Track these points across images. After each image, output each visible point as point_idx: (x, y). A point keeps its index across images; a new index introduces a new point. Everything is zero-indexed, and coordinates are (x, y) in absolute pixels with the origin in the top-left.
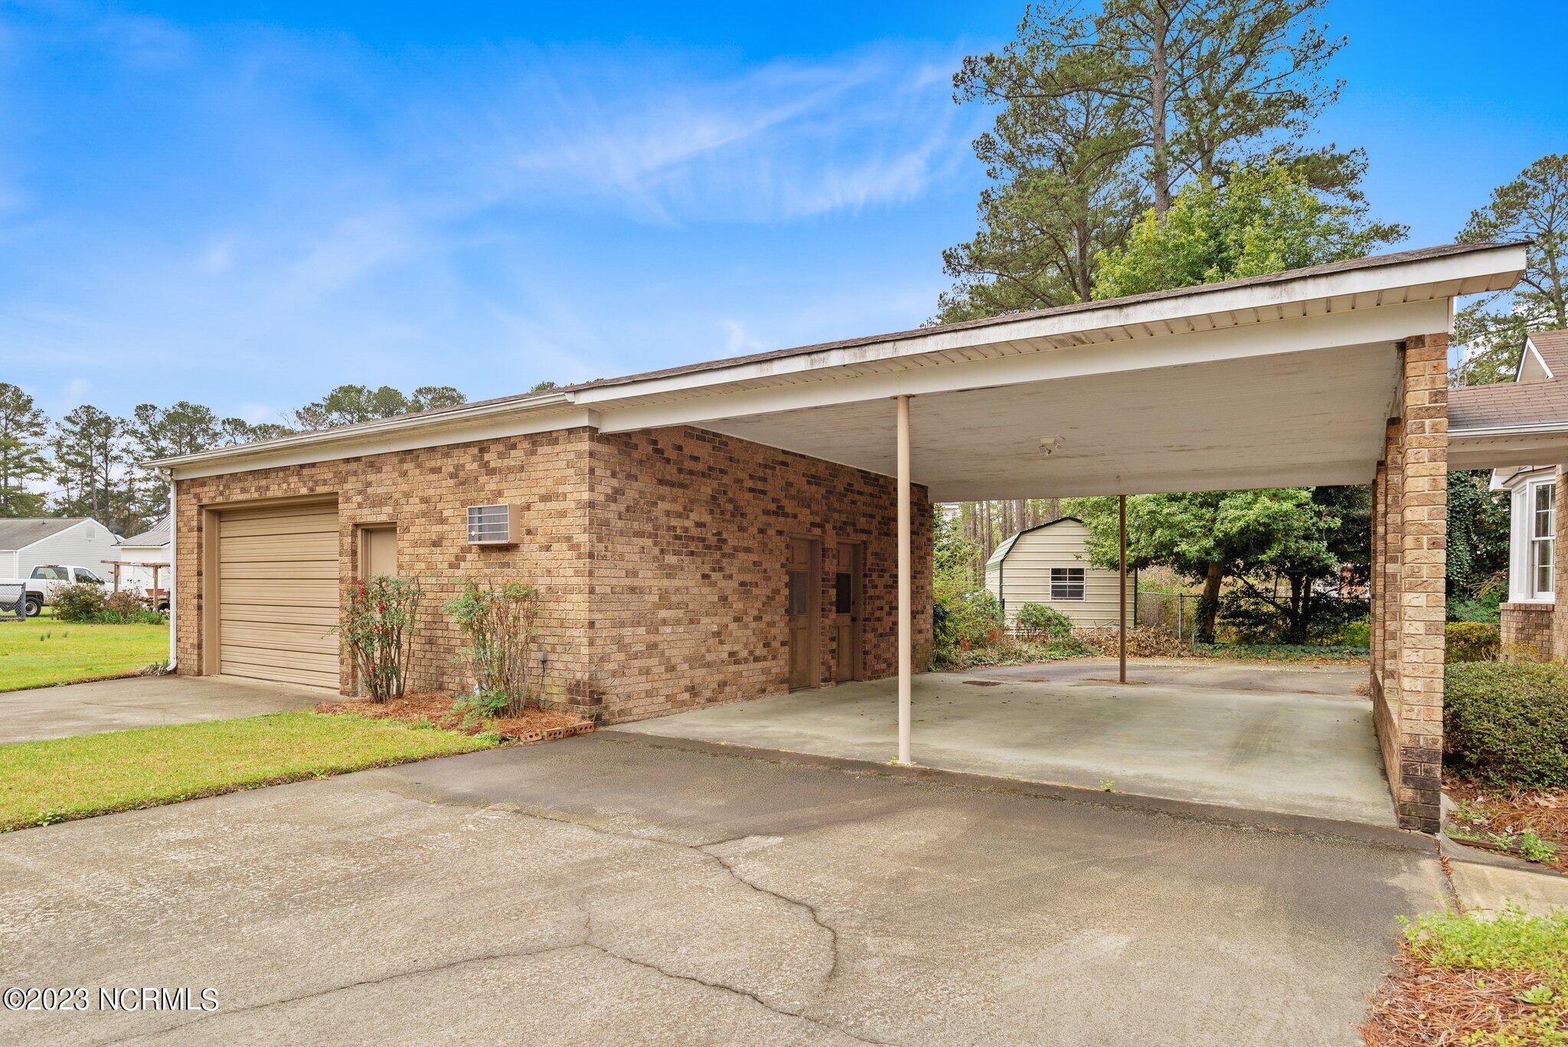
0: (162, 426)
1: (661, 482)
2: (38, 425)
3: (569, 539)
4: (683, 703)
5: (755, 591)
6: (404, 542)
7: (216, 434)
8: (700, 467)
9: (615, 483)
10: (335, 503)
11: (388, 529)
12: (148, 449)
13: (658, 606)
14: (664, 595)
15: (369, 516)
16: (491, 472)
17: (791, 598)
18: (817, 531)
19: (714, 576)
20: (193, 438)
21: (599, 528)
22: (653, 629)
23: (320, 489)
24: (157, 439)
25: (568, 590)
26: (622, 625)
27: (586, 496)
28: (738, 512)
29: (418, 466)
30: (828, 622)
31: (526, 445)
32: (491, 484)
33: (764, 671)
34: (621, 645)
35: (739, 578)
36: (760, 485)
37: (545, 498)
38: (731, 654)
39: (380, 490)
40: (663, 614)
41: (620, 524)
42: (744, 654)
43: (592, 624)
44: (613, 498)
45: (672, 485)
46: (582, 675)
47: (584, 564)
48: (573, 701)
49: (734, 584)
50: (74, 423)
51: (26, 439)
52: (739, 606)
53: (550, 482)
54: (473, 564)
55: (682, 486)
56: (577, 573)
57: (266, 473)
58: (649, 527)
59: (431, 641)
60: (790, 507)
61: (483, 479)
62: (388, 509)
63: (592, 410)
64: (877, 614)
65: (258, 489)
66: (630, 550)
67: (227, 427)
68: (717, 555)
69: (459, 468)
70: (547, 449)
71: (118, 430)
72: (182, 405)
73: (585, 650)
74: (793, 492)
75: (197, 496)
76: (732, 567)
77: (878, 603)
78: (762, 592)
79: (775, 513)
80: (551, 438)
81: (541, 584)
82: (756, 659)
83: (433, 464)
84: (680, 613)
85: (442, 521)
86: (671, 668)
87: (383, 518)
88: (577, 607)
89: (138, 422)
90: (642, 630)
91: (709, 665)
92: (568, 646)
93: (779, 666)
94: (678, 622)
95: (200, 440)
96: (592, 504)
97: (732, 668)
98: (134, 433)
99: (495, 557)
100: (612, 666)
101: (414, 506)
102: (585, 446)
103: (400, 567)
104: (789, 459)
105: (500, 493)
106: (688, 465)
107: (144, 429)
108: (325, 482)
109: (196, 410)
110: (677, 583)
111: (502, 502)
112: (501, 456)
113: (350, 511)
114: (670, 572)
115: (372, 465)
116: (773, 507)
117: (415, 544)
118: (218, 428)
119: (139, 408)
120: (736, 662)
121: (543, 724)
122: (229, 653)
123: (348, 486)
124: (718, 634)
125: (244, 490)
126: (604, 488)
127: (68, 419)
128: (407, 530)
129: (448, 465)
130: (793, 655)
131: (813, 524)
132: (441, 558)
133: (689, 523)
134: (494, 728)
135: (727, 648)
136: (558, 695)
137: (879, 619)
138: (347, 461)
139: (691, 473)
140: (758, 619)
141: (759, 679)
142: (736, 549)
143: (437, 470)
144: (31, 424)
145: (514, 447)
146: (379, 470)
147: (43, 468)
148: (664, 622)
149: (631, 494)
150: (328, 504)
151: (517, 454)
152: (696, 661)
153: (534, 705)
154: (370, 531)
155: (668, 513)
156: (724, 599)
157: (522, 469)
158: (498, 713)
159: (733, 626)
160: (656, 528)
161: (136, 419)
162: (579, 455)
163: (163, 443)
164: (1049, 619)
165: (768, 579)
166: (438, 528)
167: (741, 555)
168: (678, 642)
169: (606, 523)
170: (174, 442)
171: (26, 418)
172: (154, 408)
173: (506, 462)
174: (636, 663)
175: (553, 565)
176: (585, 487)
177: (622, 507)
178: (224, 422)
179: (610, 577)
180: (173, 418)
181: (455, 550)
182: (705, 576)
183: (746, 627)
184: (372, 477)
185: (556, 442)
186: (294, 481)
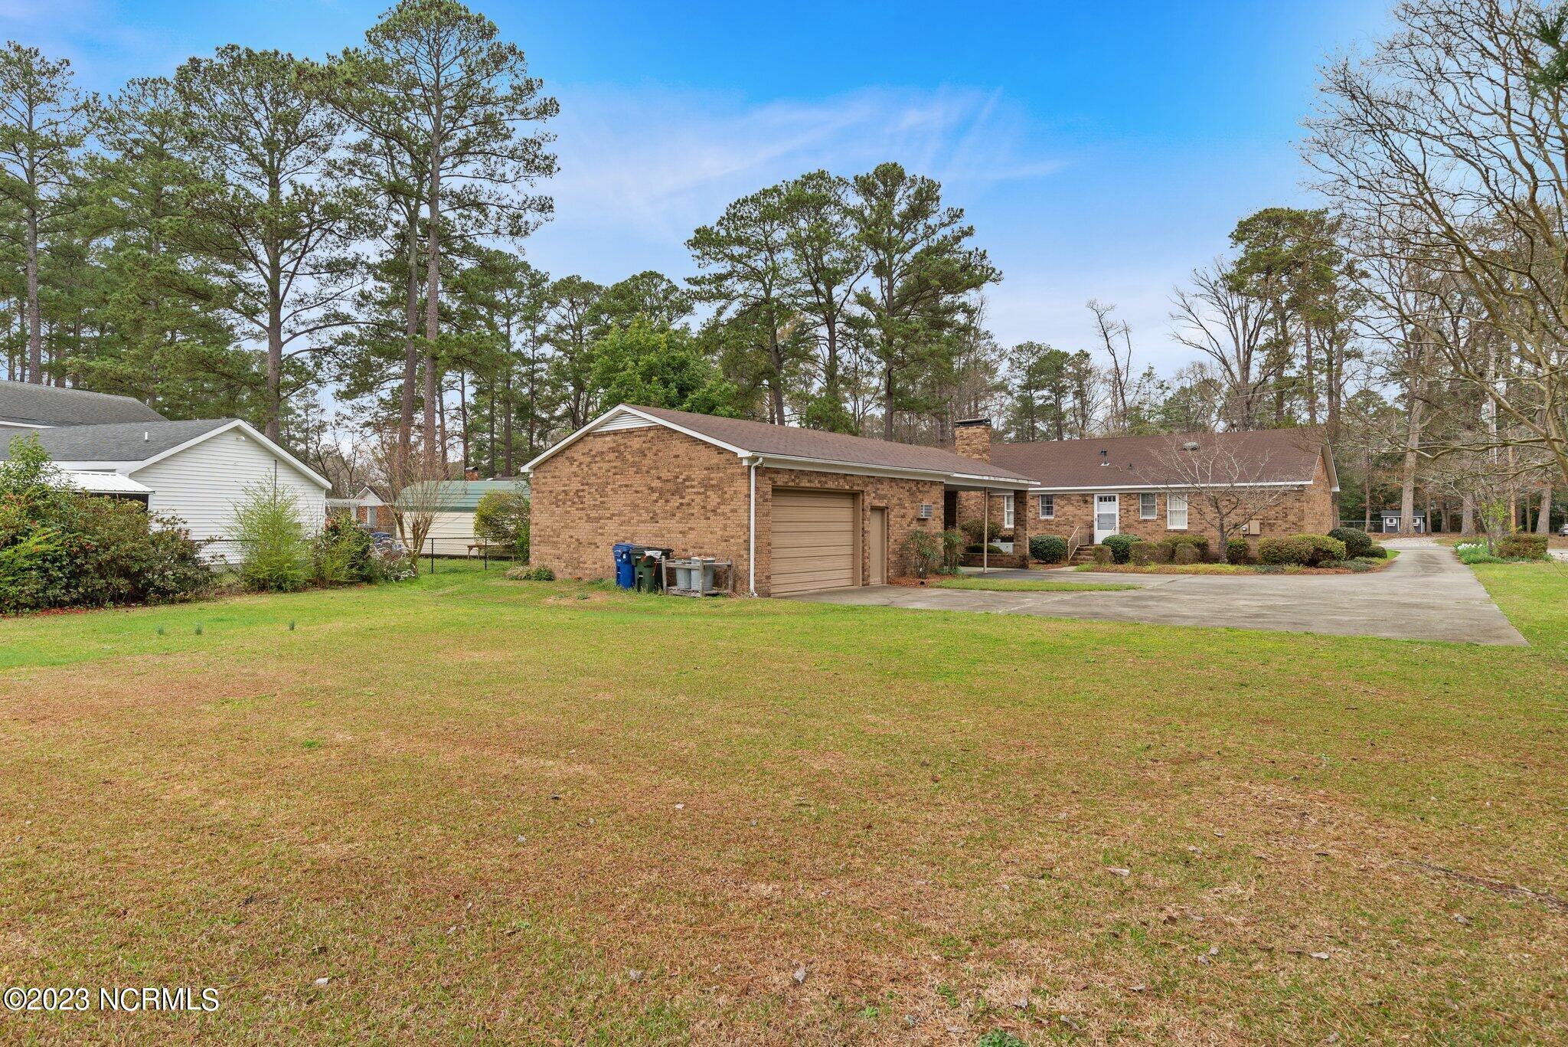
3: (939, 517)
6: (891, 515)
10: (862, 495)
15: (877, 503)
16: (920, 492)
23: (855, 488)
29: (896, 485)
31: (929, 484)
32: (920, 496)
39: (882, 493)
53: (934, 499)
54: (914, 525)
57: (825, 474)
61: (917, 494)
62: (885, 501)
65: (820, 482)
69: (910, 488)
75: (770, 479)
80: (936, 484)
83: (901, 485)
85: (905, 508)
99: (921, 522)
101: (895, 501)
102: (943, 489)
103: (889, 526)
105: (922, 500)
108: (857, 485)
111: (926, 504)
112: (923, 486)
113: (869, 500)
115: (879, 481)
117: (895, 517)
123: (868, 488)
128: (892, 510)
129: (906, 487)
132: (906, 523)
138: (869, 477)
143: (903, 488)
145: (926, 484)
146: (881, 484)
150: (859, 495)
151: (927, 488)
154: (872, 510)
157: (928, 493)
166: (903, 511)
173: (924, 489)
184: (879, 486)
186: (842, 481)
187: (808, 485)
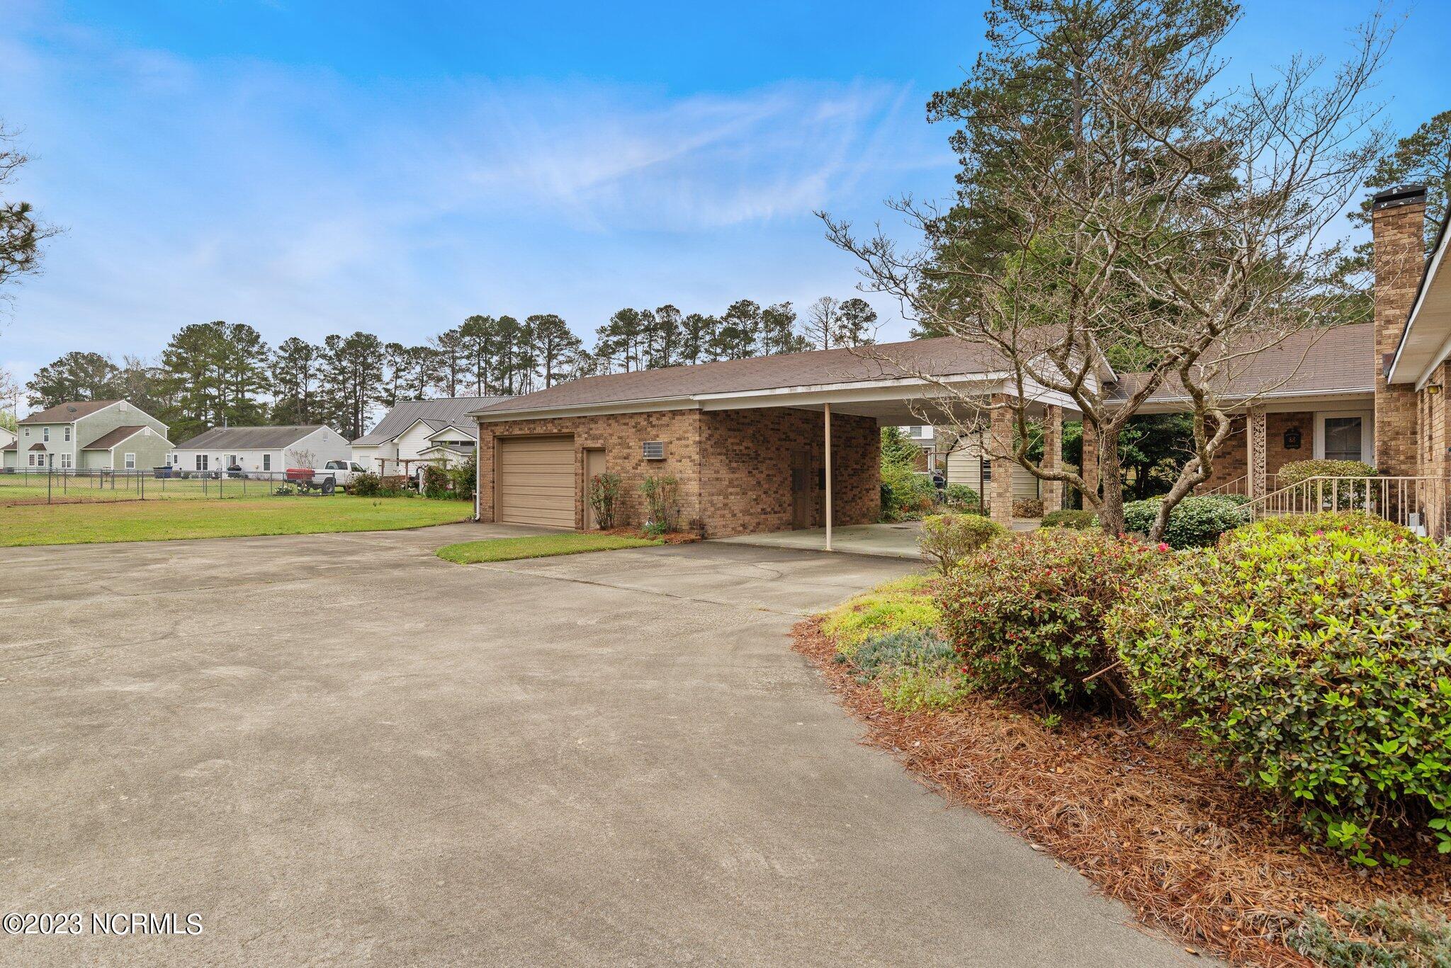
0: (343, 351)
1: (729, 430)
2: (263, 353)
3: (690, 457)
4: (740, 532)
5: (775, 479)
6: (610, 457)
7: (380, 355)
8: (747, 421)
9: (709, 432)
10: (573, 437)
11: (601, 450)
12: (335, 369)
13: (728, 486)
14: (731, 481)
15: (590, 444)
16: (653, 426)
17: (793, 482)
18: (808, 447)
19: (754, 472)
20: (365, 358)
21: (703, 452)
22: (726, 497)
23: (564, 430)
24: (340, 361)
25: (689, 479)
26: (713, 495)
27: (697, 439)
28: (766, 441)
29: (617, 422)
30: (814, 494)
31: (670, 415)
32: (653, 432)
33: (779, 518)
34: (713, 505)
35: (766, 472)
36: (776, 427)
37: (679, 439)
38: (763, 510)
39: (597, 432)
40: (731, 490)
41: (712, 450)
42: (769, 510)
43: (700, 495)
44: (708, 439)
45: (734, 430)
46: (696, 517)
47: (696, 468)
48: (692, 528)
49: (763, 476)
50: (285, 351)
51: (254, 363)
52: (765, 486)
53: (681, 432)
54: (644, 468)
55: (739, 430)
56: (694, 472)
57: (534, 421)
58: (724, 451)
59: (623, 503)
60: (792, 436)
61: (649, 429)
62: (601, 441)
63: (700, 402)
64: (844, 490)
65: (529, 429)
66: (716, 462)
67: (389, 350)
68: (755, 462)
69: (637, 423)
70: (680, 417)
71: (315, 354)
72: (358, 335)
73: (697, 506)
74: (794, 428)
75: (492, 431)
76: (763, 467)
77: (844, 484)
78: (777, 479)
79: (785, 440)
80: (682, 413)
81: (678, 476)
82: (775, 513)
83: (624, 421)
84: (738, 490)
85: (629, 448)
86: (734, 515)
87: (598, 445)
88: (693, 487)
89: (328, 349)
90: (721, 497)
91: (751, 514)
92: (690, 504)
93: (787, 516)
94: (737, 494)
95: (370, 360)
96: (700, 442)
97: (763, 516)
98: (324, 356)
99: (655, 465)
100: (708, 513)
101: (614, 440)
102: (697, 417)
103: (607, 468)
104: (792, 412)
105: (658, 436)
106: (742, 420)
107: (332, 353)
108: (567, 427)
109: (368, 337)
110: (736, 475)
111: (659, 440)
112: (658, 419)
113: (580, 441)
114: (733, 471)
115: (592, 420)
116: (784, 437)
117: (615, 458)
118: (382, 351)
119: (328, 338)
120: (765, 513)
121: (679, 537)
122: (507, 511)
123: (580, 429)
124: (755, 500)
125: (520, 429)
126: (705, 435)
127: (281, 348)
128: (611, 451)
129: (632, 422)
130: (795, 511)
131: (805, 444)
132: (629, 465)
133: (741, 448)
134: (661, 538)
135: (760, 506)
136: (685, 526)
137: (845, 493)
138: (579, 417)
139: (743, 424)
140: (776, 492)
141: (777, 522)
142: (764, 458)
143: (627, 424)
144: (258, 353)
145: (664, 415)
146: (596, 423)
147: (265, 386)
148: (731, 494)
149: (717, 436)
150: (570, 437)
151: (666, 420)
152: (746, 512)
153: (675, 531)
154: (590, 451)
155: (732, 444)
156: (759, 483)
157: (668, 425)
158: (664, 532)
159: (763, 496)
160: (728, 451)
161: (326, 346)
162: (695, 421)
163: (344, 363)
164: (964, 494)
165: (781, 472)
166: (626, 451)
167: (768, 461)
168: (737, 502)
169: (706, 450)
170: (352, 362)
171: (255, 349)
172: (338, 337)
173: (660, 422)
174: (718, 512)
175: (682, 468)
176: (697, 435)
177: (713, 443)
178: (387, 347)
179: (708, 474)
180: (351, 344)
181: (636, 461)
182: (749, 472)
183: (770, 496)
184: (592, 426)
185: (684, 414)
186: (550, 426)
187: (519, 432)
